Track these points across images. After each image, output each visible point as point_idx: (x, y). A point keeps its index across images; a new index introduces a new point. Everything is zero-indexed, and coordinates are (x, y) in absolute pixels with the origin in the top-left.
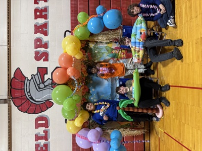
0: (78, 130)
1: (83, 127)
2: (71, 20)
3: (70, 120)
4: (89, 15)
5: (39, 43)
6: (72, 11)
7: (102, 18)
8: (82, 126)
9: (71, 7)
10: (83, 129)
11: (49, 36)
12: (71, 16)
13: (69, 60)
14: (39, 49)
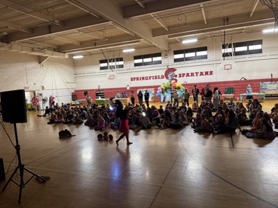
11: (186, 77)
14: (182, 75)
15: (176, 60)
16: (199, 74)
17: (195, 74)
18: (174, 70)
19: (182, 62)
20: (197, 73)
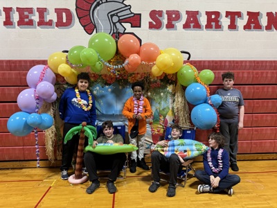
0: (52, 68)
1: (57, 75)
2: (204, 61)
3: (67, 57)
4: (210, 85)
5: (173, 16)
6: (216, 62)
7: (205, 102)
8: (59, 74)
9: (221, 62)
10: (54, 75)
11: (184, 30)
12: (209, 62)
13: (151, 58)
14: (166, 16)
16: (241, 23)
17: (225, 22)
20: (233, 16)
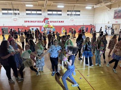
11: (53, 23)
13: (50, 26)
15: (49, 14)
16: (58, 22)
18: (48, 19)
19: (51, 16)
